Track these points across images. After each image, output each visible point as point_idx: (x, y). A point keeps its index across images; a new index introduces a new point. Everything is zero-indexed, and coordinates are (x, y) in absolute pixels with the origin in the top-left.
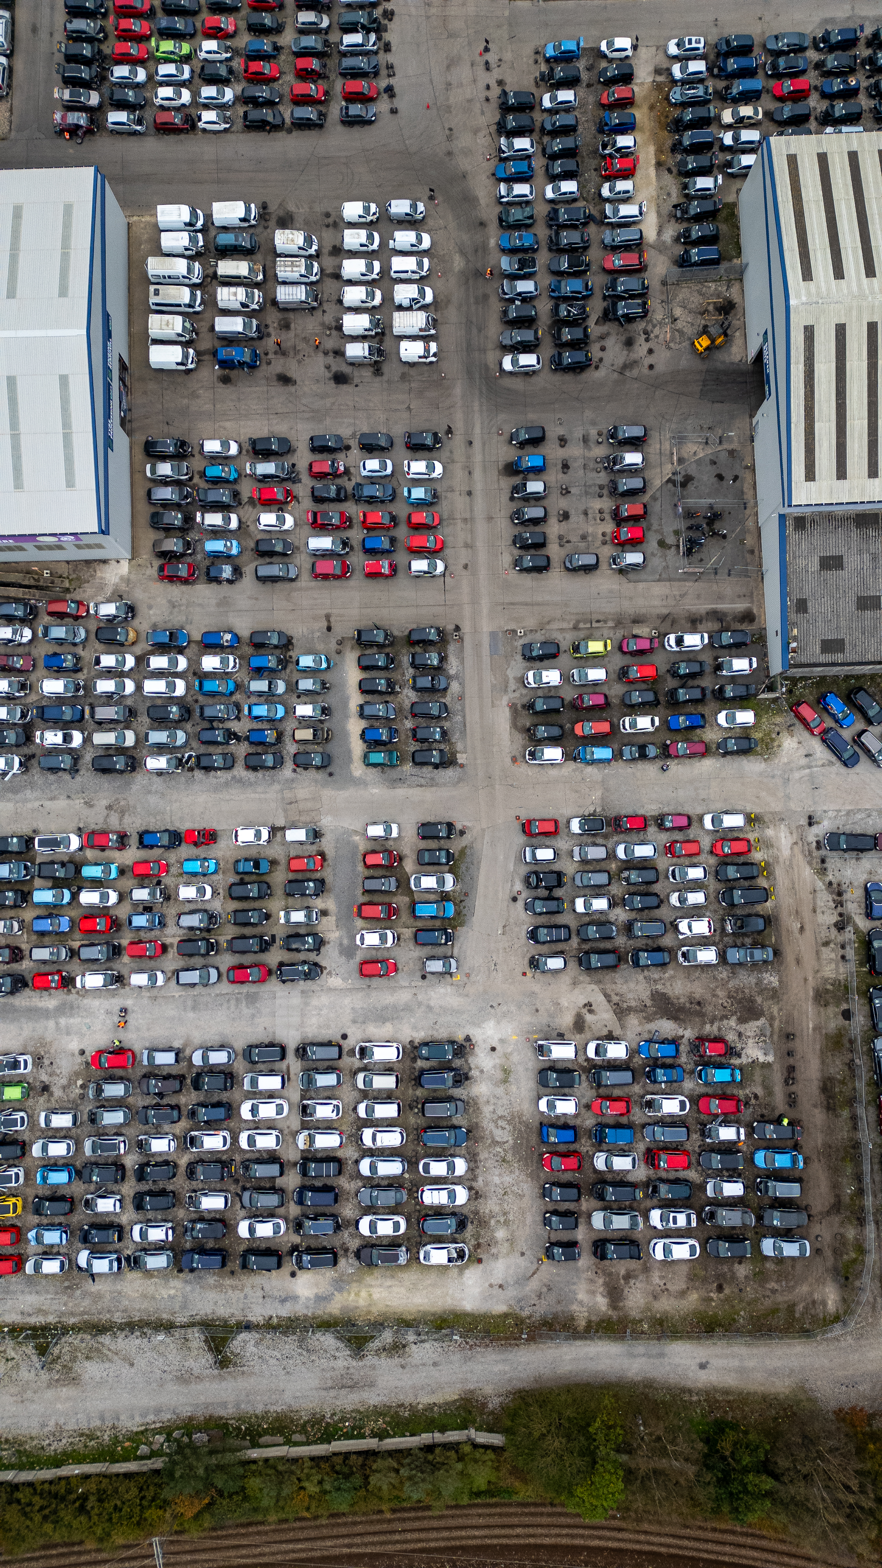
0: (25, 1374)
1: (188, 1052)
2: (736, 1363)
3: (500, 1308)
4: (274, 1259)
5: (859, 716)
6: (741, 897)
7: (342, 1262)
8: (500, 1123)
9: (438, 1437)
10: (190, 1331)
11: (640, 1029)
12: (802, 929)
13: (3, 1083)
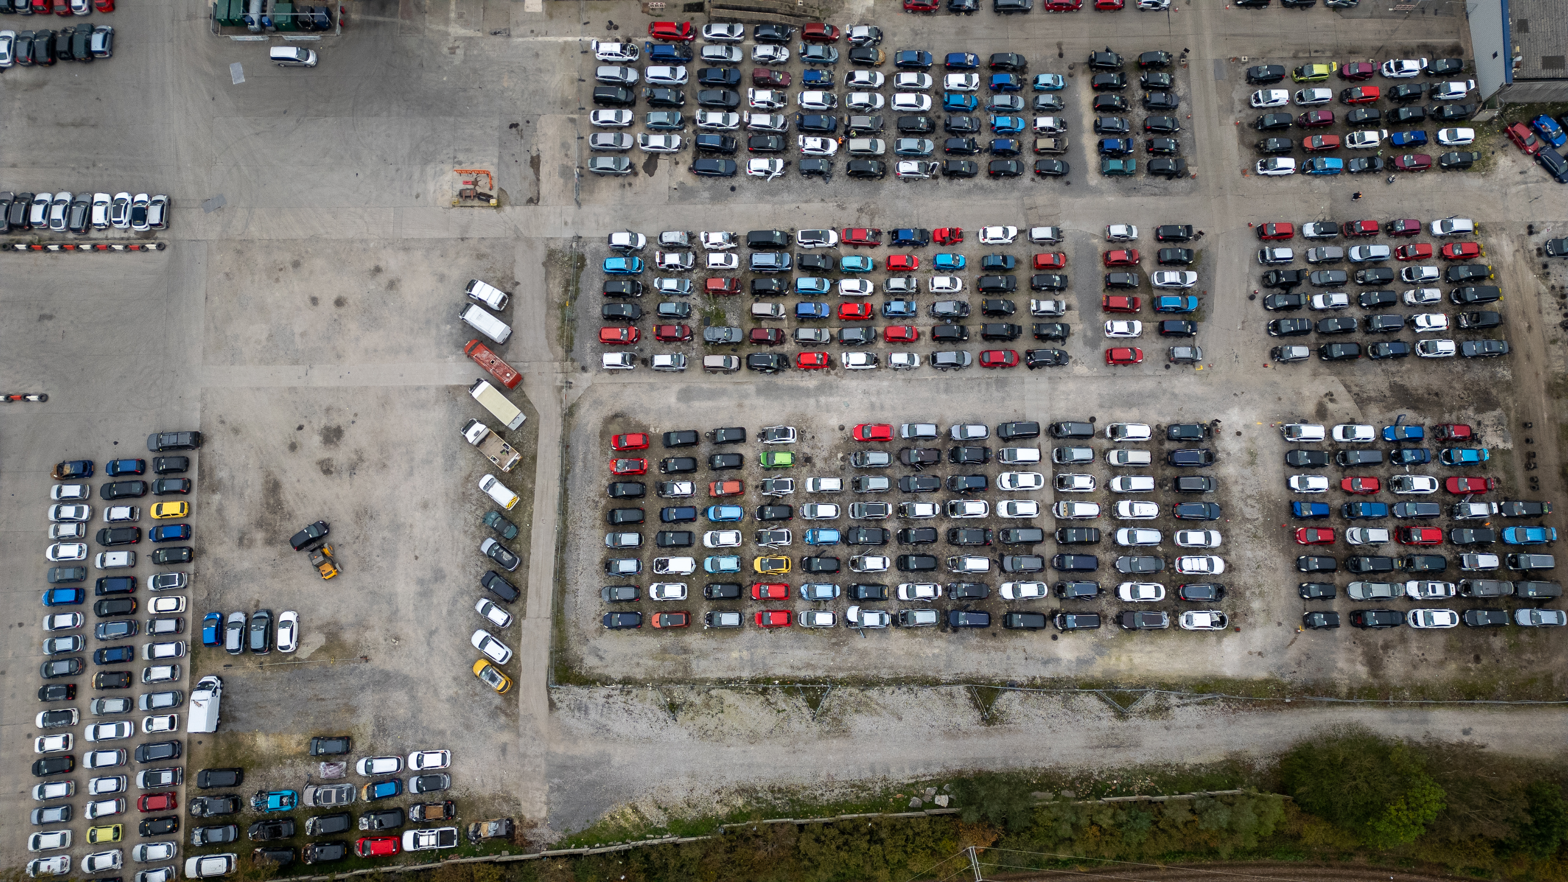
0: (796, 725)
1: (947, 426)
2: (1500, 729)
3: (1260, 674)
4: (1039, 620)
7: (1102, 627)
8: (1249, 501)
10: (955, 688)
11: (1381, 417)
12: (1530, 328)
13: (770, 452)
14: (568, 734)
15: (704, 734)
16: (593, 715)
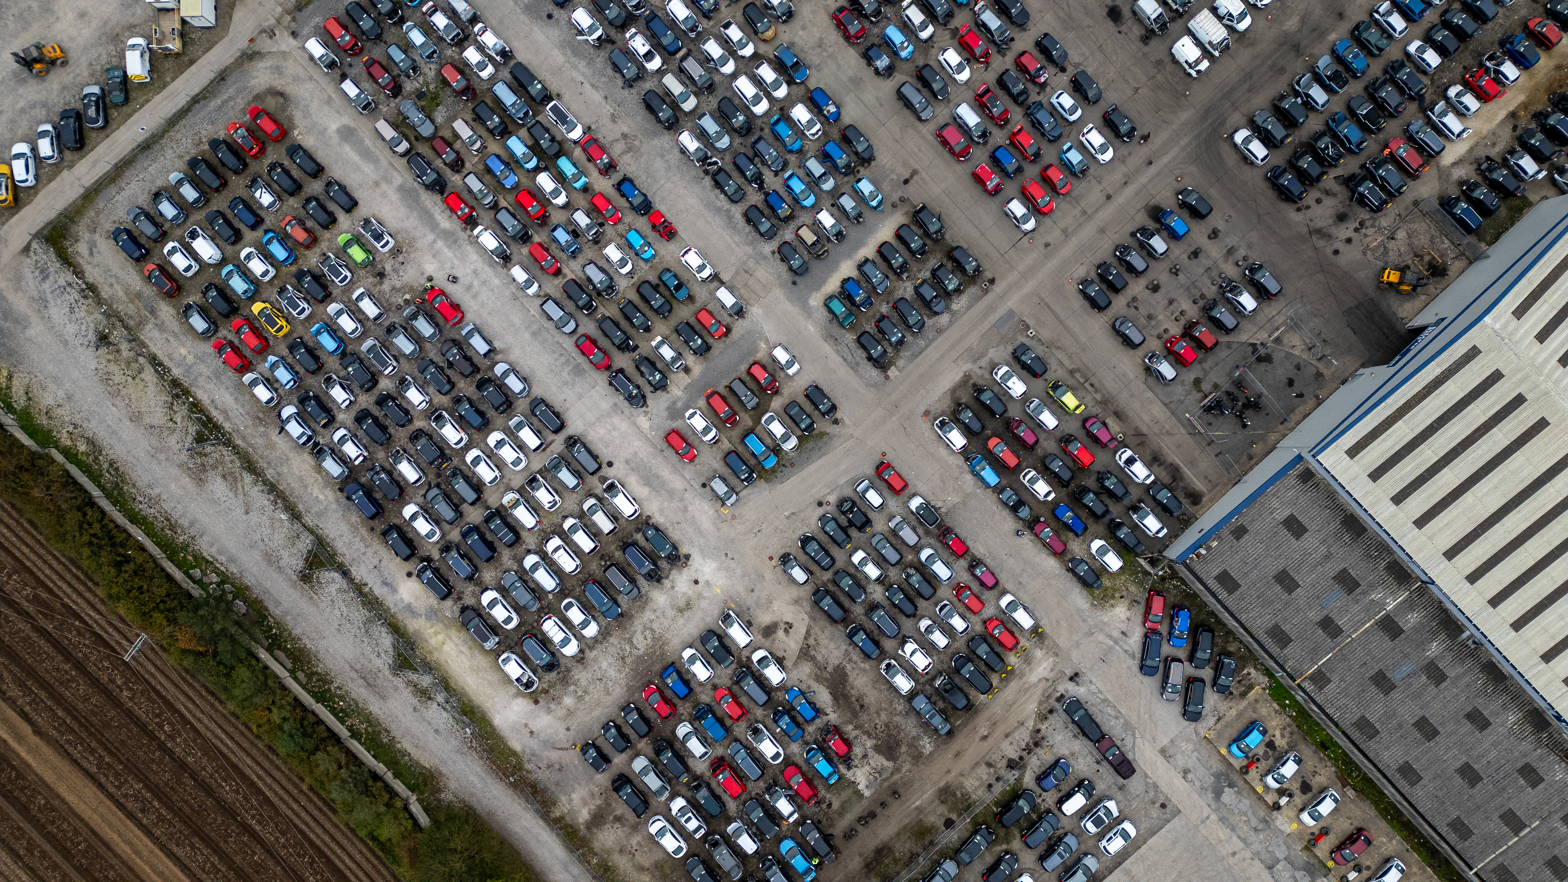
0: (173, 441)
1: (499, 357)
3: (516, 745)
4: (408, 552)
5: (1189, 648)
6: (970, 672)
7: (449, 603)
8: (648, 632)
9: (389, 776)
10: (306, 533)
11: (804, 678)
12: (985, 738)
13: (357, 240)
14: (17, 280)
15: (106, 379)
16: (46, 286)
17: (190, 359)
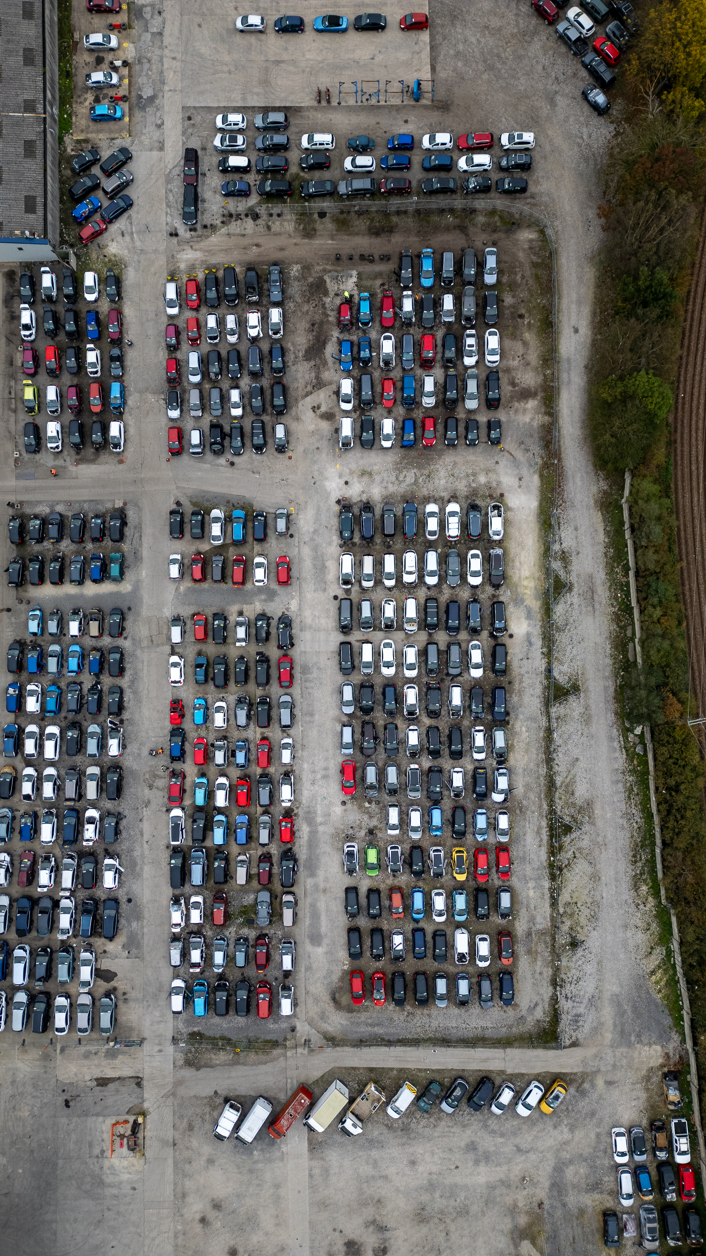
0: (585, 843)
1: (345, 719)
2: (574, 306)
3: (536, 480)
5: (92, 193)
6: (230, 287)
7: (502, 599)
8: (401, 479)
9: (627, 526)
10: (553, 715)
11: (332, 371)
12: (257, 245)
13: (366, 866)
14: (596, 1030)
15: (593, 917)
16: (581, 1010)
17: (531, 884)
